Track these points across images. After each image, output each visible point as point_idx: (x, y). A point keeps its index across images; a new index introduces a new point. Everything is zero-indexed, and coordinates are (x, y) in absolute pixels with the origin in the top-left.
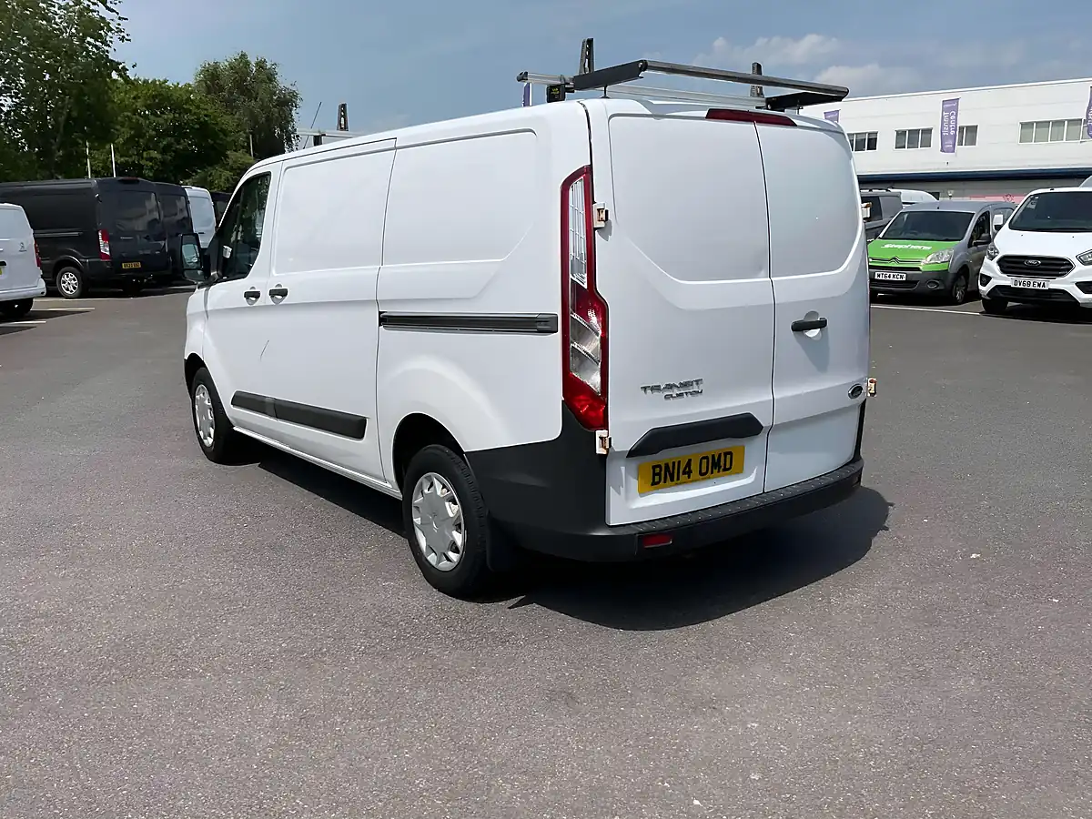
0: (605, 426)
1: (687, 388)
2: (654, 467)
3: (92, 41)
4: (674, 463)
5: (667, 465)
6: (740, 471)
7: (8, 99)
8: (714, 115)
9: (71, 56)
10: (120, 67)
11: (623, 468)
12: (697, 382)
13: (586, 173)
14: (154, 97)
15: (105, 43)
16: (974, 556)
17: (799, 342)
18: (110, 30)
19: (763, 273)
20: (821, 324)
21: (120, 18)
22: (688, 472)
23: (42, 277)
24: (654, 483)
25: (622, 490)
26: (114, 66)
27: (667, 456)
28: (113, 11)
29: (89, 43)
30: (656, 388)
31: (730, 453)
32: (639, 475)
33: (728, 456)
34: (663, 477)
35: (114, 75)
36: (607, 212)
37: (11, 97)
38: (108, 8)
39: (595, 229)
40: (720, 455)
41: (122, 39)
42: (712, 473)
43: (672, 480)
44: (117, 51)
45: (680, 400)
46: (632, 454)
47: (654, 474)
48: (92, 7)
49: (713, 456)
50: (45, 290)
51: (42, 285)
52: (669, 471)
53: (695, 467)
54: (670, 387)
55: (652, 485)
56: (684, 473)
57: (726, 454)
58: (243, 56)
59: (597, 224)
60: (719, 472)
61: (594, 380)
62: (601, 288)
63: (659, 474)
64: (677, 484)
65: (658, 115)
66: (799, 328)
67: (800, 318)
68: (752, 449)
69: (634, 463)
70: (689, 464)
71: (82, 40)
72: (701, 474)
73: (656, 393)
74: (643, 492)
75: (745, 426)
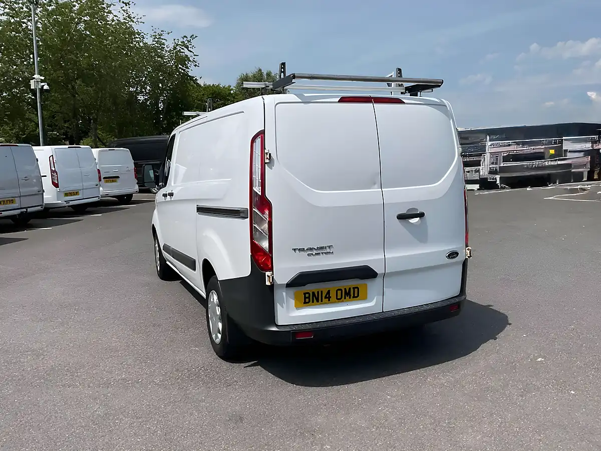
0: (271, 269)
1: (321, 250)
2: (305, 294)
3: (181, 67)
4: (318, 292)
5: (313, 293)
6: (365, 298)
7: (142, 97)
8: (343, 100)
9: (171, 75)
10: (194, 79)
11: (284, 294)
12: (329, 247)
13: (262, 134)
14: (213, 94)
15: (187, 68)
16: (539, 360)
17: (403, 225)
18: (190, 61)
19: (376, 186)
20: (421, 215)
21: (195, 55)
22: (328, 297)
23: (137, 183)
24: (305, 303)
25: (285, 305)
26: (192, 78)
27: (311, 288)
28: (191, 52)
29: (180, 68)
30: (303, 250)
31: (357, 288)
32: (296, 298)
33: (356, 290)
34: (309, 300)
35: (192, 83)
36: (270, 154)
37: (143, 95)
38: (189, 50)
39: (266, 163)
40: (350, 289)
41: (196, 65)
42: (345, 298)
43: (318, 301)
44: (192, 72)
45: (317, 257)
46: (290, 285)
47: (305, 298)
48: (182, 51)
49: (345, 289)
50: (138, 190)
51: (137, 188)
52: (316, 297)
53: (333, 294)
54: (311, 249)
55: (304, 303)
56: (326, 298)
57: (354, 288)
58: (260, 70)
59: (267, 161)
60: (350, 298)
61: (265, 245)
62: (269, 195)
63: (309, 298)
64: (321, 304)
65: (306, 102)
66: (401, 217)
67: (404, 211)
68: (372, 286)
69: (292, 291)
70: (329, 292)
71: (176, 66)
72: (337, 299)
73: (302, 253)
74: (298, 307)
75: (366, 273)
